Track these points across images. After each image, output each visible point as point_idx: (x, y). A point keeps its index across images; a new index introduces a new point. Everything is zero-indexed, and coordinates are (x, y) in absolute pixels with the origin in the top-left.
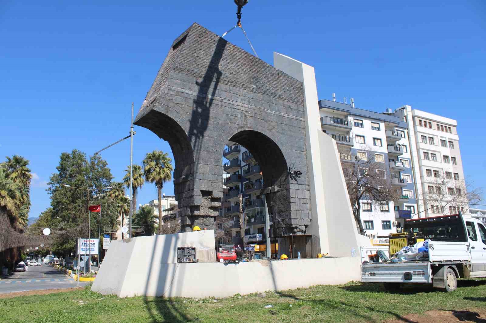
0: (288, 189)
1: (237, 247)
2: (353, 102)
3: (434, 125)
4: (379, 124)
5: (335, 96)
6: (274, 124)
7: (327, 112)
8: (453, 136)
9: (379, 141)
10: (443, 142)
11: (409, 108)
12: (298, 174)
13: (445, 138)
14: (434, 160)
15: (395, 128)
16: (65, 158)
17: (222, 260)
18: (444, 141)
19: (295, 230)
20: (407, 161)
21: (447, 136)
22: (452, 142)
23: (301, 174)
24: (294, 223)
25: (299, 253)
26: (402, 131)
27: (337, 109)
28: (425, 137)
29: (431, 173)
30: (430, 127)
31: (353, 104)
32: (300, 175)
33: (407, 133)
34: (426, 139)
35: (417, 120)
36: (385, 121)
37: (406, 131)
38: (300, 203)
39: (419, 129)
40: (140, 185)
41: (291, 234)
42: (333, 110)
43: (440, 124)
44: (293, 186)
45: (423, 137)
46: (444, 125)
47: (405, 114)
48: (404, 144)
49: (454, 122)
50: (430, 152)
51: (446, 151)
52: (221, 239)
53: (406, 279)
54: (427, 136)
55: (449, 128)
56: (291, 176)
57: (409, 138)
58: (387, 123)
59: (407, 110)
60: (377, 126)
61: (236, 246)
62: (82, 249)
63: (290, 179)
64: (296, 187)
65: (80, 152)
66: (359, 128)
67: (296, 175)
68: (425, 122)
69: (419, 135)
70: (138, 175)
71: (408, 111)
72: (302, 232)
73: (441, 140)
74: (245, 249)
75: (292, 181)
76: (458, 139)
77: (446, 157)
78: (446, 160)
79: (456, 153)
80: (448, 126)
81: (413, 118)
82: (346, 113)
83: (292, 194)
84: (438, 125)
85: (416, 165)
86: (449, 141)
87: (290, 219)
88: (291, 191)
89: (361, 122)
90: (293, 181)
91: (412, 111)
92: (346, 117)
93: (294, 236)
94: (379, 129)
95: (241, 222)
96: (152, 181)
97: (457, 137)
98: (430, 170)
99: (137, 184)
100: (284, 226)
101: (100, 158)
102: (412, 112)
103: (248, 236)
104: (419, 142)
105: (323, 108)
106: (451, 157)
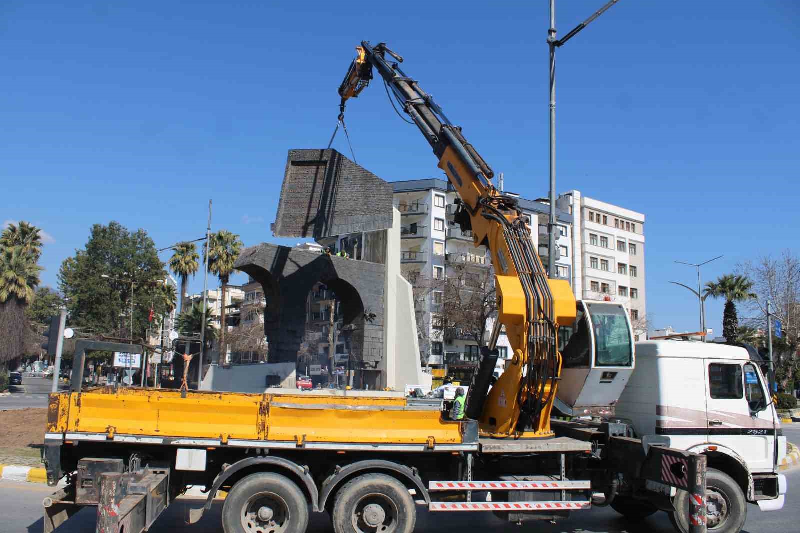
0: (363, 329)
1: (325, 369)
3: (611, 220)
6: (355, 270)
8: (638, 237)
10: (621, 245)
11: (577, 194)
12: (373, 316)
13: (625, 239)
14: (605, 269)
16: (97, 232)
17: (300, 387)
18: (624, 243)
19: (367, 366)
20: (566, 268)
21: (628, 236)
22: (634, 245)
23: (375, 316)
24: (365, 360)
25: (367, 386)
26: (563, 227)
28: (596, 236)
29: (598, 287)
30: (605, 223)
31: (502, 181)
32: (375, 318)
33: (570, 230)
34: (597, 240)
35: (587, 213)
36: (539, 213)
37: (569, 227)
38: (373, 342)
39: (588, 224)
40: (192, 273)
41: (363, 369)
43: (620, 220)
44: (368, 327)
45: (593, 237)
46: (625, 221)
47: (571, 203)
48: (566, 245)
49: (641, 217)
50: (600, 258)
51: (625, 258)
52: (304, 357)
54: (599, 235)
55: (633, 225)
56: (366, 318)
57: (572, 236)
58: (542, 215)
59: (574, 197)
61: (323, 368)
62: (120, 360)
63: (366, 320)
64: (371, 327)
65: (121, 226)
67: (371, 318)
68: (598, 215)
69: (587, 234)
70: (191, 258)
71: (576, 199)
72: (373, 367)
73: (618, 241)
74: (333, 373)
75: (367, 323)
76: (644, 241)
77: (622, 266)
78: (621, 270)
79: (639, 261)
80: (631, 223)
81: (582, 208)
83: (366, 334)
84: (617, 220)
85: (578, 274)
86: (630, 244)
87: (363, 355)
88: (365, 331)
90: (369, 323)
91: (581, 199)
93: (364, 371)
95: (331, 337)
96: (215, 273)
97: (642, 239)
98: (597, 283)
99: (188, 270)
100: (357, 361)
101: (145, 235)
102: (581, 201)
103: (340, 355)
104: (585, 244)
106: (631, 266)
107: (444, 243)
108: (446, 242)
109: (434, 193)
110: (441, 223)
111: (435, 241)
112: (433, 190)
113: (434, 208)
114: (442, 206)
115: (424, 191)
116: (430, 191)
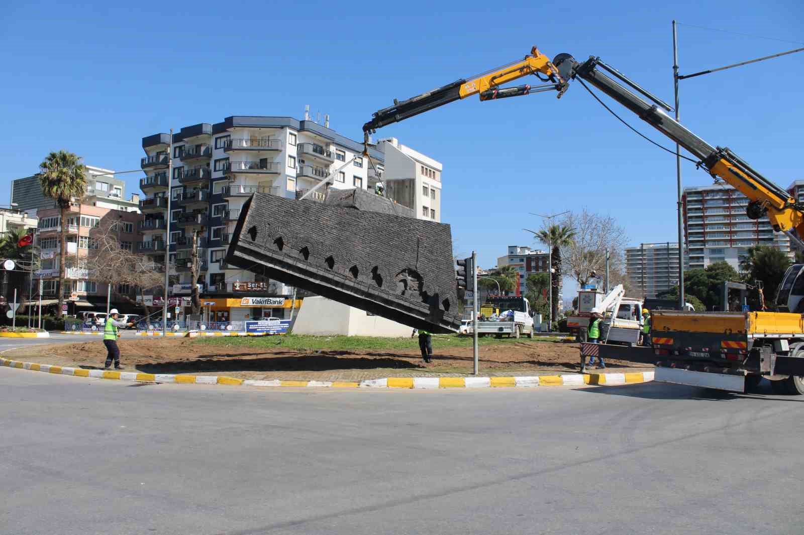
2: (328, 119)
3: (418, 167)
4: (362, 159)
5: (308, 110)
7: (310, 137)
8: (436, 183)
9: (360, 181)
10: (425, 190)
13: (428, 185)
15: (378, 166)
18: (427, 188)
21: (430, 182)
22: (434, 191)
27: (320, 135)
36: (369, 156)
42: (315, 135)
43: (425, 167)
46: (429, 168)
49: (439, 166)
51: (427, 201)
53: (500, 331)
55: (434, 172)
58: (371, 158)
60: (359, 160)
66: (339, 161)
73: (423, 187)
76: (441, 188)
77: (425, 208)
78: (426, 211)
79: (436, 204)
80: (432, 170)
82: (329, 141)
84: (422, 167)
86: (431, 189)
89: (342, 154)
92: (328, 145)
94: (361, 165)
97: (439, 185)
105: (306, 131)
106: (431, 210)
107: (295, 180)
108: (296, 178)
109: (288, 131)
110: (293, 160)
111: (288, 178)
112: (287, 128)
113: (288, 145)
114: (294, 144)
115: (279, 128)
116: (285, 128)
